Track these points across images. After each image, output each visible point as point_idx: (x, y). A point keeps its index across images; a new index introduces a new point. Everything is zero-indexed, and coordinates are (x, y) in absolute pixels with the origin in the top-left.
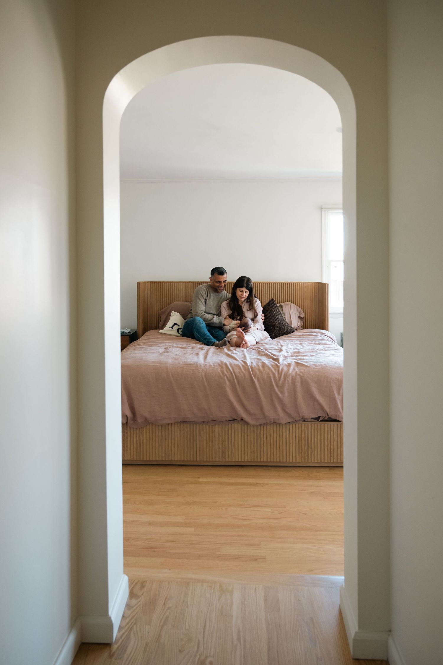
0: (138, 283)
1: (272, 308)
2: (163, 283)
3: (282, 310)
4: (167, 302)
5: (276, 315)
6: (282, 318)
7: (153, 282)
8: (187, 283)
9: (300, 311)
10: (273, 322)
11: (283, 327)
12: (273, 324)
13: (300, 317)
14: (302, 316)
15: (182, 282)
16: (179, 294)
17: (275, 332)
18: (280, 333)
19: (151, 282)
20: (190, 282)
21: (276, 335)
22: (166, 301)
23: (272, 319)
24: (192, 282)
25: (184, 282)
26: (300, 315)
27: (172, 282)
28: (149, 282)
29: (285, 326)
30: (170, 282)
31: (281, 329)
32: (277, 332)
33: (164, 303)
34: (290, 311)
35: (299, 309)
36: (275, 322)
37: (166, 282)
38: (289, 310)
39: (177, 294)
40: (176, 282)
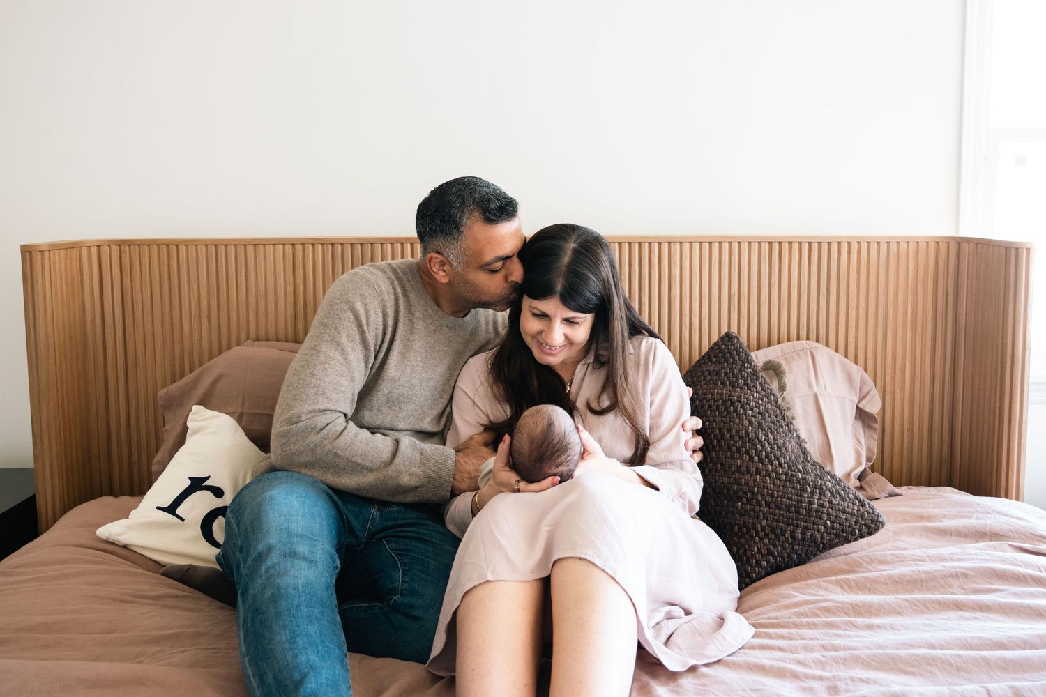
0: (28, 252)
1: (732, 385)
2: (183, 249)
3: (782, 388)
4: (205, 341)
5: (760, 424)
6: (793, 443)
7: (129, 243)
8: (299, 248)
9: (863, 382)
10: (748, 471)
11: (811, 503)
12: (747, 484)
13: (862, 416)
14: (873, 407)
15: (274, 243)
16: (262, 302)
17: (766, 535)
18: (793, 537)
19: (121, 243)
20: (314, 242)
21: (770, 553)
22: (196, 335)
23: (738, 450)
24: (324, 242)
25: (283, 242)
26: (860, 401)
27: (226, 244)
28: (110, 243)
29: (822, 494)
30: (216, 244)
31: (798, 512)
32: (773, 531)
33: (186, 346)
34: (815, 389)
35: (857, 371)
36: (758, 472)
37: (195, 243)
38: (810, 385)
39: (252, 300)
40: (245, 244)
